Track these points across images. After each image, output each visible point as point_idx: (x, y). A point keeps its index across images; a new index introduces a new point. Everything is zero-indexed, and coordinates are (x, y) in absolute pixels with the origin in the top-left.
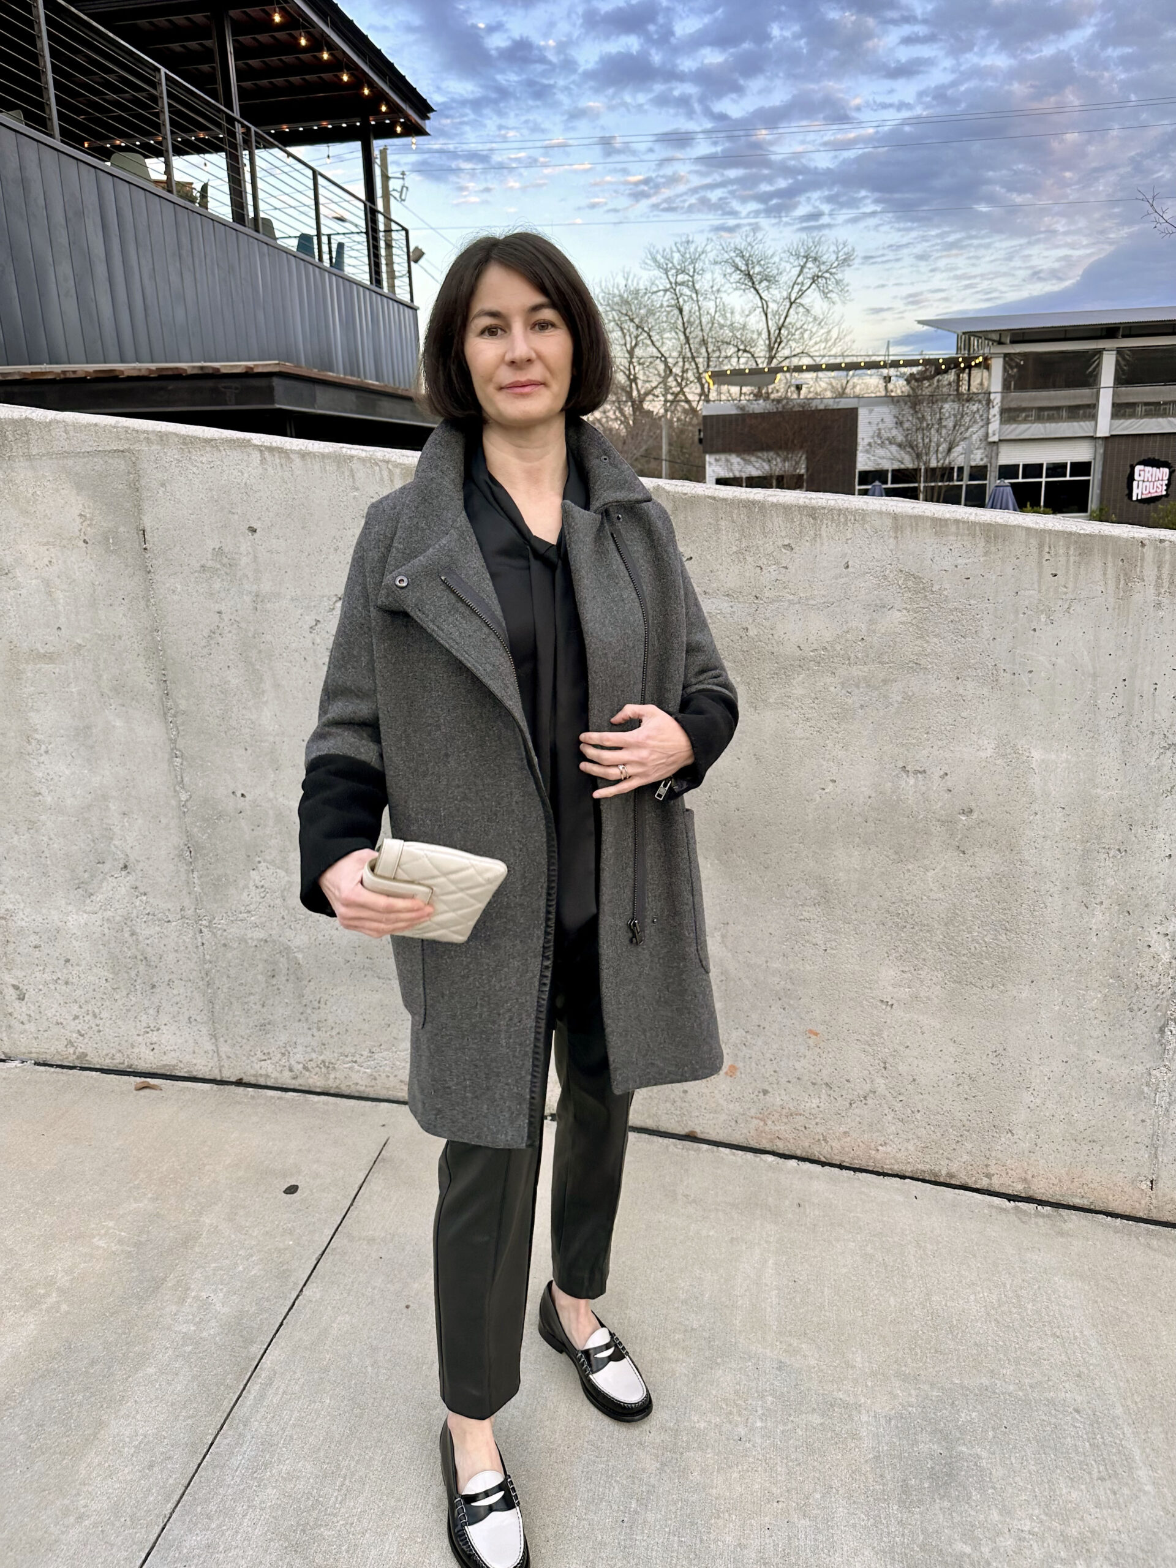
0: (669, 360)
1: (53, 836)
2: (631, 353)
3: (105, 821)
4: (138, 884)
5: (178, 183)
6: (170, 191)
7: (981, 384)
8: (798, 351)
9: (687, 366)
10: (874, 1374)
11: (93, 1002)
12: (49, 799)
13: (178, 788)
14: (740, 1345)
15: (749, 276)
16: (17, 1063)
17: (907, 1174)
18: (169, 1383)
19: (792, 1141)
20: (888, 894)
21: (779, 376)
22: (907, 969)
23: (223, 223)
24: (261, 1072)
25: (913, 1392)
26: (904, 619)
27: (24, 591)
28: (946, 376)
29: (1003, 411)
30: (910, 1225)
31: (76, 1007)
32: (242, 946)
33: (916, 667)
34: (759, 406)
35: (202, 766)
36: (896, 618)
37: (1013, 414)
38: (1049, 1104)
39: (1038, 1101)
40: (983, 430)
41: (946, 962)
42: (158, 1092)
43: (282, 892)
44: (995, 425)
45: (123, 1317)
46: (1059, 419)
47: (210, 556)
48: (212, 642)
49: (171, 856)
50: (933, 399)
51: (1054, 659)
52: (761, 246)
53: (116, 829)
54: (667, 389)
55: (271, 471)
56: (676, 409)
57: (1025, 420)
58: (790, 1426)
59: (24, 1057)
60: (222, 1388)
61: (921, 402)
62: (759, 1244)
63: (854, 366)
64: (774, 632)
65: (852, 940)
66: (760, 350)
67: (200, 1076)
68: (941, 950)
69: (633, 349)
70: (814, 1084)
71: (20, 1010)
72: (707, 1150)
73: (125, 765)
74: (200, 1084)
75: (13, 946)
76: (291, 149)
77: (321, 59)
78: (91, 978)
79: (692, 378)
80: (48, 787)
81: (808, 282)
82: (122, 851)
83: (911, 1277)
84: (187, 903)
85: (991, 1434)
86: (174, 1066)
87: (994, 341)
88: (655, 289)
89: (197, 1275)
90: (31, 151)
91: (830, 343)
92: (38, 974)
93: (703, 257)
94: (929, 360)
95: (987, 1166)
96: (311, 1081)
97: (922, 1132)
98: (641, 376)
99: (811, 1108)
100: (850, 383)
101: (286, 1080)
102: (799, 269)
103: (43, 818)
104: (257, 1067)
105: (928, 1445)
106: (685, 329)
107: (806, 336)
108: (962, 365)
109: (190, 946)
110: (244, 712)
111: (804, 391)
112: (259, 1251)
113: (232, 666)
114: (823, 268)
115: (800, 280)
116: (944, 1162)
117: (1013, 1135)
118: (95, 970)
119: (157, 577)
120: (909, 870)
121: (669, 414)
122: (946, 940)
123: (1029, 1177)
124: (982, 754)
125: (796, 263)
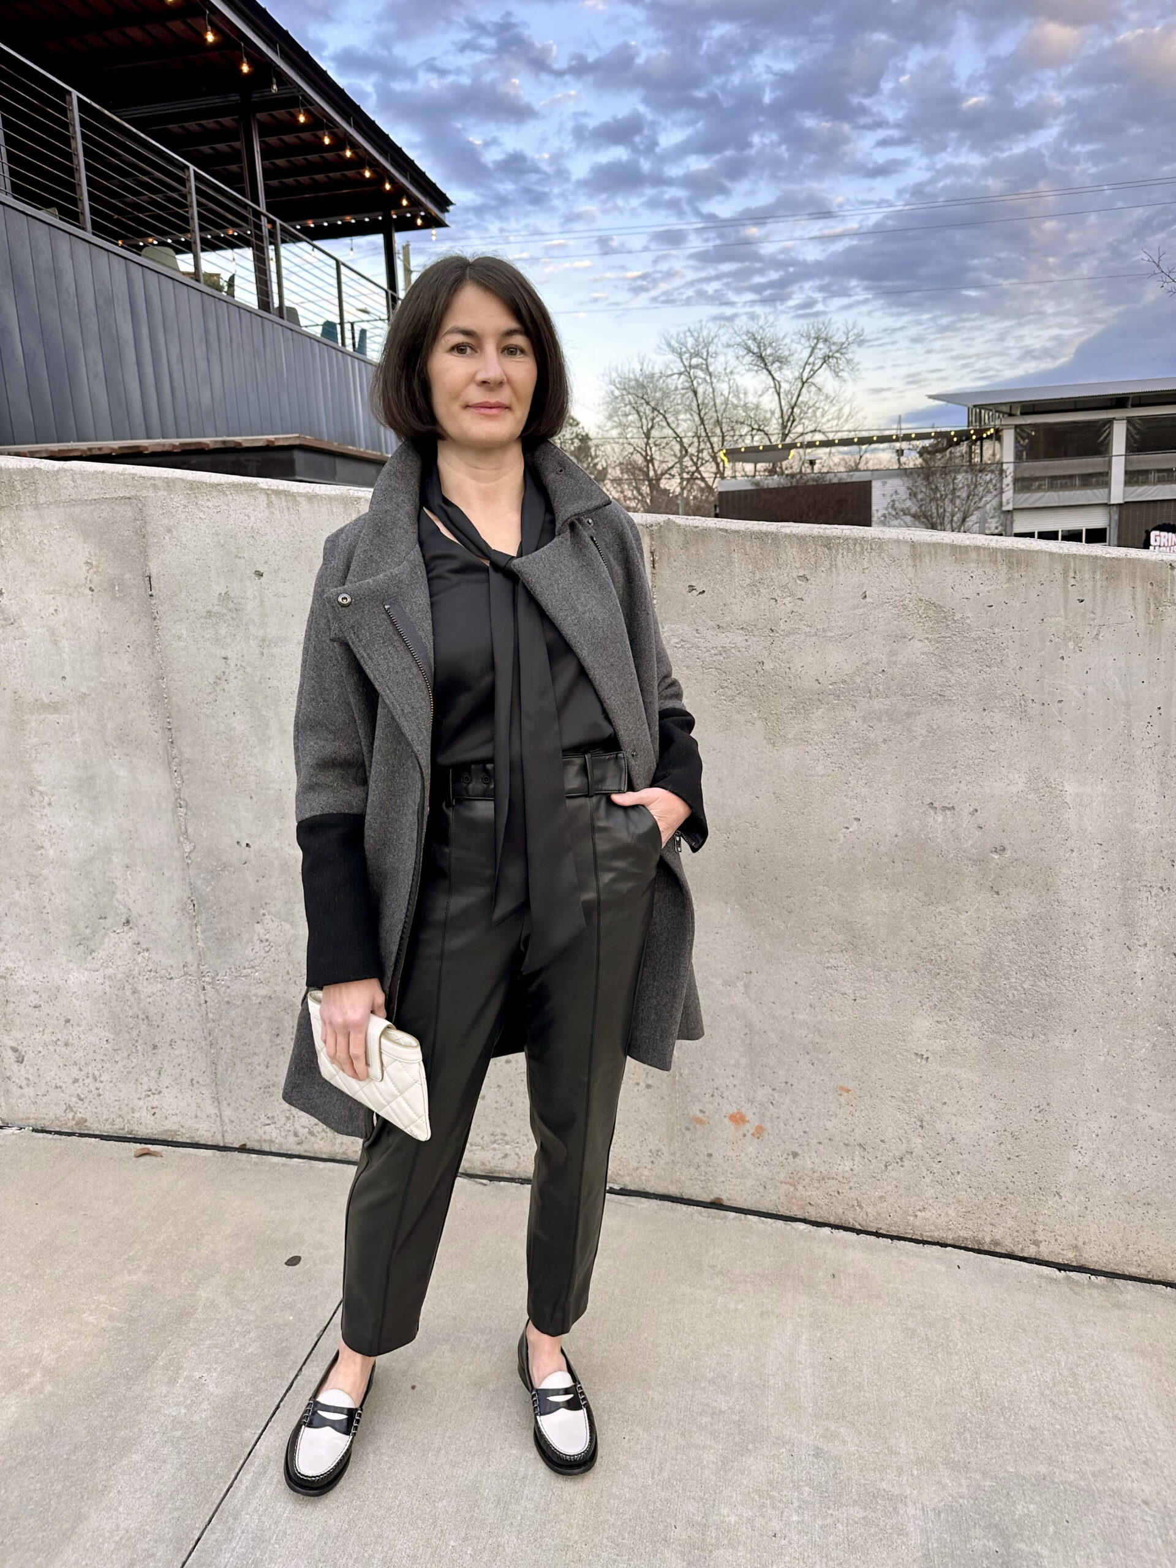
0: (685, 440)
1: (54, 891)
2: (647, 435)
3: (107, 874)
4: (141, 939)
5: (206, 274)
6: (198, 280)
7: (994, 455)
8: (811, 428)
9: (702, 446)
10: (919, 1462)
11: (93, 1064)
12: (51, 853)
13: (182, 839)
14: (773, 1430)
15: (762, 358)
16: (14, 1130)
17: (949, 1242)
18: (155, 1471)
19: (824, 1207)
20: (920, 938)
21: (793, 452)
22: (942, 1019)
23: (250, 311)
24: (264, 1137)
25: (963, 1481)
26: (926, 649)
27: (29, 641)
28: (958, 448)
29: (1016, 480)
30: (953, 1297)
31: (75, 1070)
32: (246, 1003)
33: (940, 698)
34: (774, 482)
35: (206, 815)
36: (917, 649)
37: (1025, 483)
38: (1097, 1163)
39: (1087, 1160)
40: (997, 500)
41: (984, 1011)
42: (159, 1159)
43: (288, 945)
44: (1008, 494)
45: (111, 1399)
46: (1073, 487)
47: (216, 602)
48: (218, 688)
49: (175, 910)
50: (946, 470)
51: (1084, 688)
52: (772, 330)
53: (118, 883)
54: (683, 470)
55: (278, 515)
56: (692, 488)
57: (1039, 489)
58: (829, 1520)
59: (20, 1123)
60: (212, 1477)
61: (934, 473)
62: (791, 1318)
63: (868, 441)
64: (791, 665)
65: (884, 989)
66: (774, 427)
67: (203, 1142)
68: (977, 998)
69: (649, 430)
70: (846, 1145)
71: (19, 1073)
72: (734, 1219)
73: (128, 815)
74: (202, 1150)
75: (13, 1006)
76: (316, 243)
77: (343, 158)
78: (93, 1039)
79: (708, 458)
80: (50, 840)
81: (819, 362)
82: (125, 905)
83: (956, 1354)
84: (190, 958)
85: (1051, 1529)
86: (176, 1131)
87: (1004, 413)
88: (670, 372)
89: (191, 1353)
90: (64, 244)
91: (842, 420)
92: (37, 1036)
93: (716, 340)
94: (941, 433)
95: (1034, 1232)
96: (316, 1146)
97: (963, 1195)
98: (657, 456)
99: (843, 1172)
100: (864, 458)
101: (291, 1146)
102: (809, 350)
103: (45, 872)
104: (261, 1132)
105: (981, 1542)
106: (700, 411)
107: (819, 413)
108: (974, 437)
109: (192, 1004)
110: (250, 759)
111: (816, 467)
112: (256, 1327)
113: (238, 713)
114: (834, 348)
115: (811, 360)
116: (989, 1228)
117: (1061, 1198)
118: (95, 1030)
119: (164, 624)
120: (940, 913)
121: (685, 492)
122: (983, 988)
123: (1080, 1244)
124: (1014, 789)
125: (807, 344)
